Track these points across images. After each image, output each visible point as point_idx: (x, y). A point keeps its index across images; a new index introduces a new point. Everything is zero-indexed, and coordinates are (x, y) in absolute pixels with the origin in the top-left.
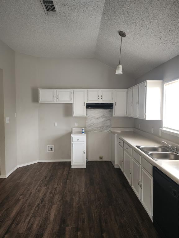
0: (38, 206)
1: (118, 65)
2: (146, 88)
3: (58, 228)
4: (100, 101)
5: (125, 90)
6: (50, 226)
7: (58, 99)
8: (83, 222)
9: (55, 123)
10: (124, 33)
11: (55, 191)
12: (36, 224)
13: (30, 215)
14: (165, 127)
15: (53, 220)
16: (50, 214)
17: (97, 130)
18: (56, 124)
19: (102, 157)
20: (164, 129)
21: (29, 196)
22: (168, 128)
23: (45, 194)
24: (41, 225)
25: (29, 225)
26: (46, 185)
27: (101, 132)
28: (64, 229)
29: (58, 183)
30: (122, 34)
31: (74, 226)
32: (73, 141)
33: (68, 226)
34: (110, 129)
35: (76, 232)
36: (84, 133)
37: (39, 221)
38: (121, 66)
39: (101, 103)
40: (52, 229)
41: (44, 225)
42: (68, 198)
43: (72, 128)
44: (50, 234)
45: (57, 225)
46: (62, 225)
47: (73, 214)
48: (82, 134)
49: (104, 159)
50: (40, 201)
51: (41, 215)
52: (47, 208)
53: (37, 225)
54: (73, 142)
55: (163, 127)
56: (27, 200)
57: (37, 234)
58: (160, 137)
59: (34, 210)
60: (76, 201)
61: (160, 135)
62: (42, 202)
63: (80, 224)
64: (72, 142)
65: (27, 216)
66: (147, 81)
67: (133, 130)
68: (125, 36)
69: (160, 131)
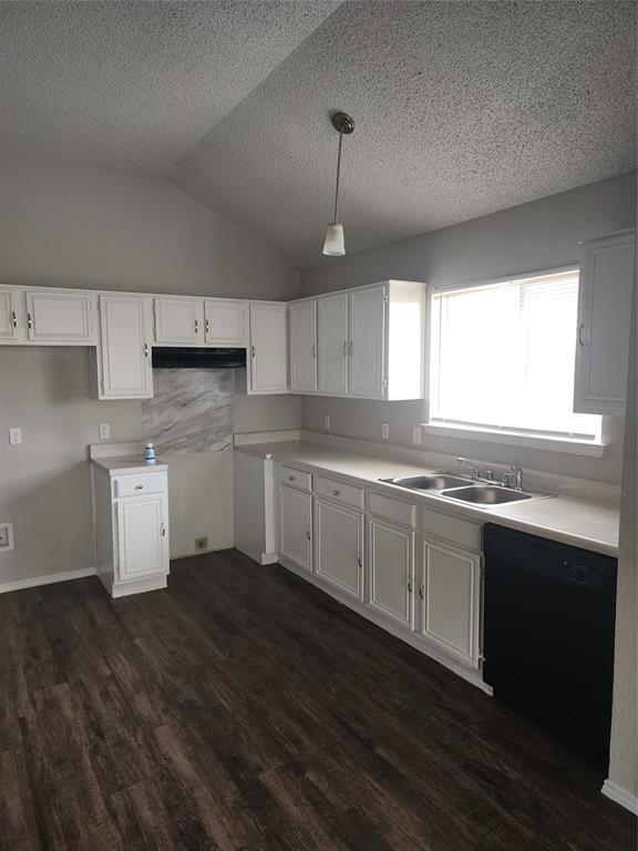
0: (95, 751)
1: (331, 224)
2: (387, 304)
3: (234, 788)
4: (198, 342)
5: (281, 307)
6: (203, 794)
7: (31, 331)
8: (296, 742)
9: (12, 431)
10: (351, 121)
11: (117, 685)
12: (146, 807)
13: (96, 792)
14: (434, 419)
15: (193, 772)
16: (169, 760)
17: (185, 446)
18: (16, 435)
19: (206, 539)
20: (431, 424)
21: (25, 731)
22: (447, 421)
23: (88, 708)
24: (166, 802)
25: (121, 820)
26: (62, 678)
27: (200, 451)
28: (259, 784)
29: (105, 657)
30: (341, 123)
31: (280, 764)
32: (120, 494)
33: (261, 770)
34: (228, 439)
35: (297, 775)
36: (153, 461)
37: (148, 793)
38: (340, 229)
39: (207, 349)
40: (215, 799)
41: (177, 797)
42: (188, 693)
43: (89, 446)
44: (224, 814)
45: (223, 781)
46: (242, 775)
47: (246, 733)
48: (146, 464)
49: (212, 546)
50: (92, 736)
51: (136, 775)
52: (139, 746)
53: (154, 808)
54: (118, 500)
55: (431, 417)
56: (28, 748)
57: (182, 834)
58: (417, 448)
59: (92, 767)
60: (224, 693)
61: (417, 441)
62: (100, 734)
63: (292, 750)
64: (113, 501)
65: (85, 797)
66: (391, 282)
67: (298, 438)
68: (350, 131)
69: (417, 431)
